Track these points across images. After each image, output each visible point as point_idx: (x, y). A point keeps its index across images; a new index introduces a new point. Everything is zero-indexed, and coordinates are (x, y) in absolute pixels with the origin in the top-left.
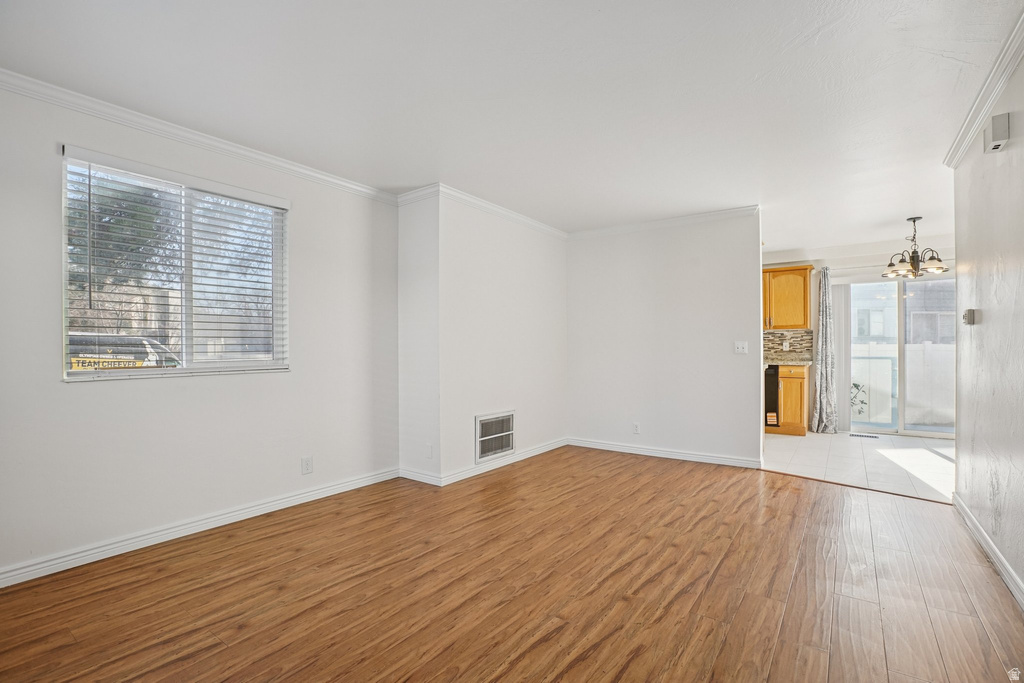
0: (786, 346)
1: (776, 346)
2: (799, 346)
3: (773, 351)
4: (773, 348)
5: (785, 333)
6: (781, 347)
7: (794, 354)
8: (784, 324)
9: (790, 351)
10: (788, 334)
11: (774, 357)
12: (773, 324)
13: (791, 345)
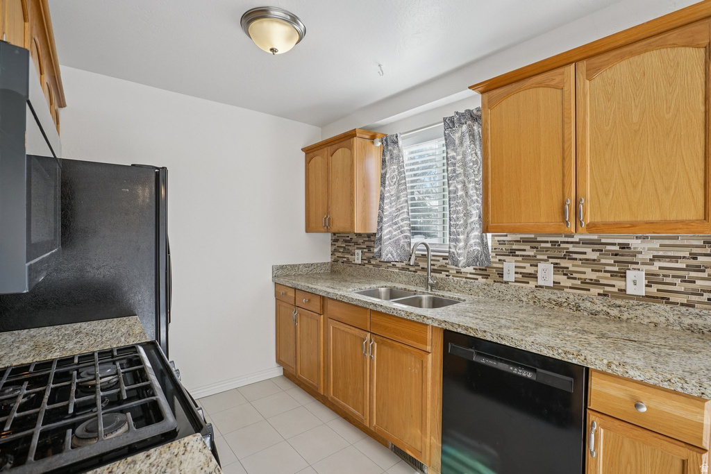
0: (636, 282)
1: (605, 278)
2: (680, 287)
3: (595, 291)
4: (596, 283)
5: (635, 243)
6: (619, 284)
7: (661, 307)
8: (626, 217)
9: (648, 297)
10: (644, 247)
11: (597, 308)
12: (588, 219)
13: (651, 279)
